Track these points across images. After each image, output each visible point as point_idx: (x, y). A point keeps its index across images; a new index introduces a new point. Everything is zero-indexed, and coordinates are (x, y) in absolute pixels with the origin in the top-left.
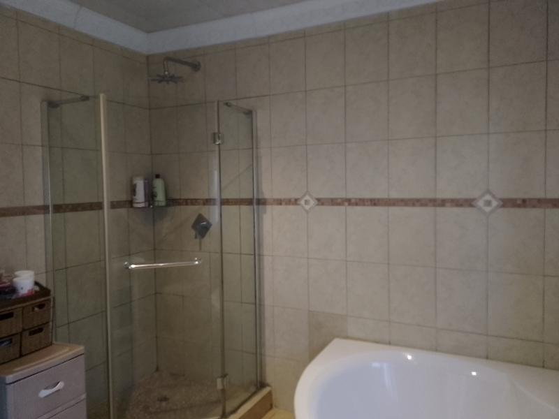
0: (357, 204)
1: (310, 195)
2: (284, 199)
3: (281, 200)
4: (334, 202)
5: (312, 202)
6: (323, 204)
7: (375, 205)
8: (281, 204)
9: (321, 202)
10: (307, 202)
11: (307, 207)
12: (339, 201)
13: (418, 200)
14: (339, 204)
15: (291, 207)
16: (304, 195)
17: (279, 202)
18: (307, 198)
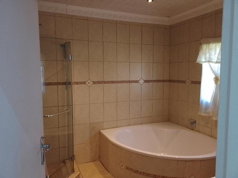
0: (107, 83)
1: (90, 80)
2: (80, 82)
3: (78, 82)
4: (99, 82)
5: (91, 83)
6: (95, 84)
7: (113, 83)
8: (78, 84)
9: (94, 83)
10: (89, 83)
11: (89, 85)
12: (101, 82)
13: (125, 81)
14: (101, 83)
15: (82, 85)
16: (88, 80)
17: (77, 83)
18: (89, 81)
